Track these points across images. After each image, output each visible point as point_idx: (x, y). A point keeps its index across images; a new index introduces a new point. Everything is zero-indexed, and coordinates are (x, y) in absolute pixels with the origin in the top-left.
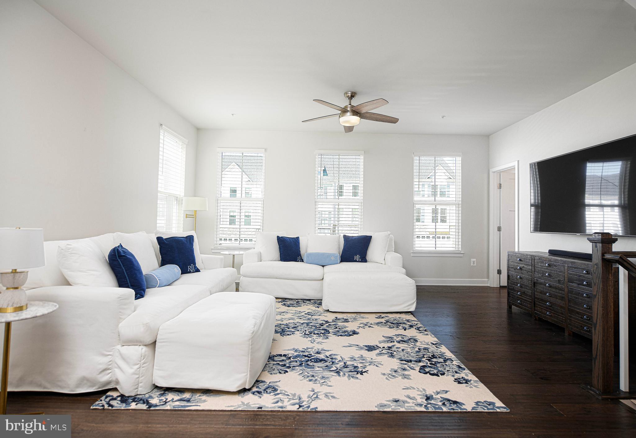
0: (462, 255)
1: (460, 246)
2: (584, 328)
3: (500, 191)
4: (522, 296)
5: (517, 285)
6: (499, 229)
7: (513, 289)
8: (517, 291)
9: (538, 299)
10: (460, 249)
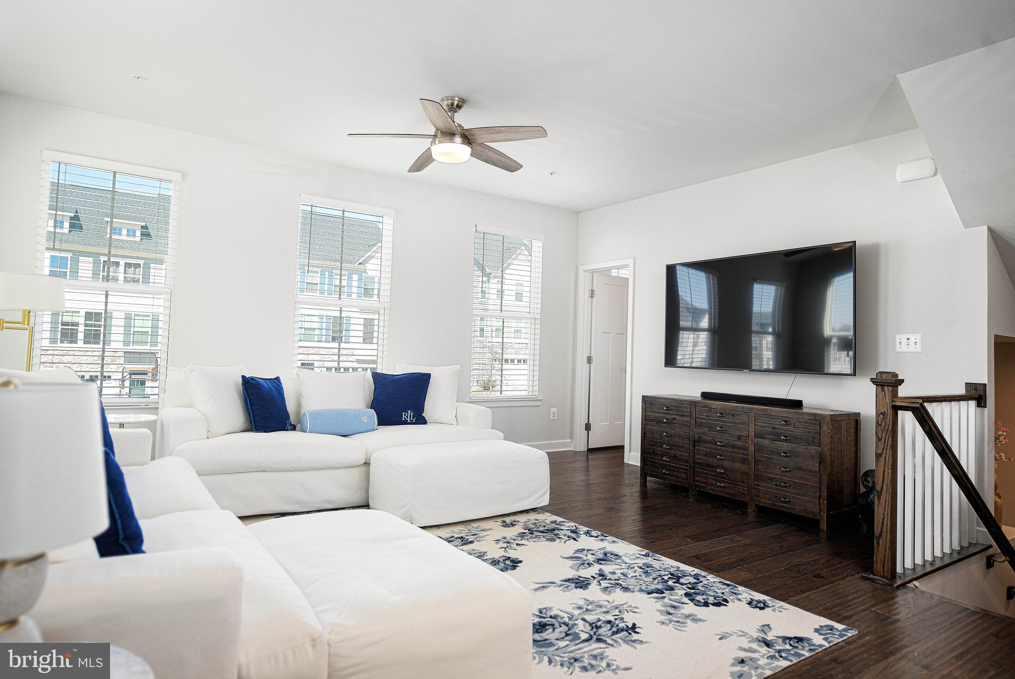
0: (539, 403)
1: (536, 388)
2: (781, 500)
3: (592, 301)
4: (672, 463)
5: (661, 447)
6: (589, 360)
7: (654, 453)
8: (661, 455)
9: (701, 464)
10: (537, 393)
